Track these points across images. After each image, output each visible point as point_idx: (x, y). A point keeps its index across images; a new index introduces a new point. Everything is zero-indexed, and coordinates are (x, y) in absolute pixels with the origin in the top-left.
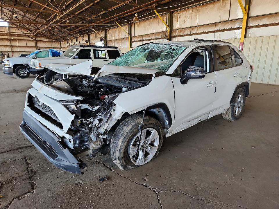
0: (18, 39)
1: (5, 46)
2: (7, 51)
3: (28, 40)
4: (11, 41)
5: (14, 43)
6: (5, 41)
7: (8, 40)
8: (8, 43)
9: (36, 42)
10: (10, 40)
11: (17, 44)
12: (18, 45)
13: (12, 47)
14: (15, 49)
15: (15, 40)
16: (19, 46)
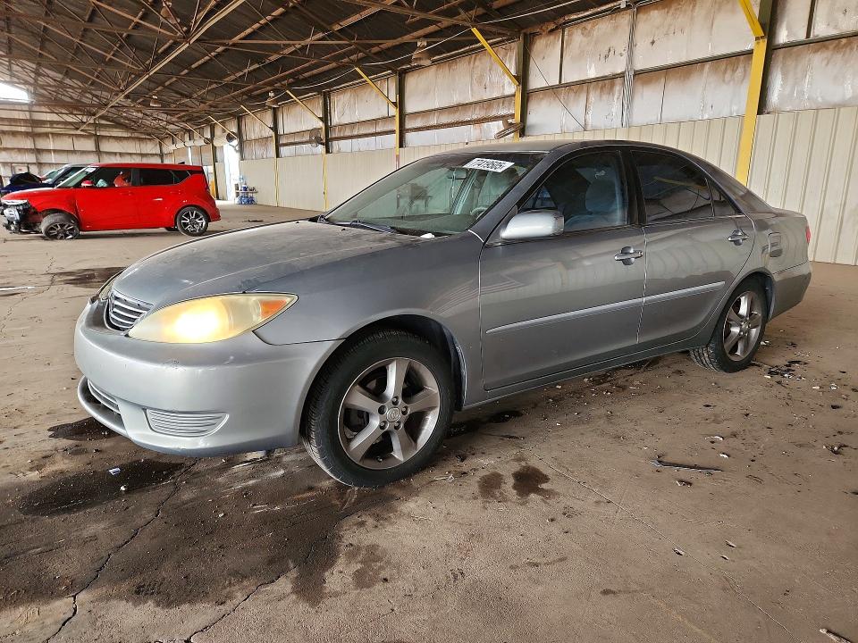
0: (52, 134)
1: (20, 150)
2: (24, 161)
3: (77, 136)
4: (37, 139)
5: (42, 144)
6: (19, 138)
7: (27, 134)
8: (28, 144)
9: (98, 139)
10: (34, 136)
11: (50, 144)
12: (51, 147)
13: (38, 151)
14: (45, 158)
15: (46, 135)
16: (55, 151)
